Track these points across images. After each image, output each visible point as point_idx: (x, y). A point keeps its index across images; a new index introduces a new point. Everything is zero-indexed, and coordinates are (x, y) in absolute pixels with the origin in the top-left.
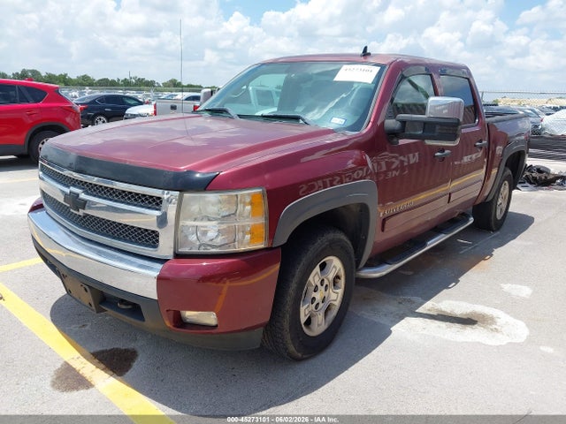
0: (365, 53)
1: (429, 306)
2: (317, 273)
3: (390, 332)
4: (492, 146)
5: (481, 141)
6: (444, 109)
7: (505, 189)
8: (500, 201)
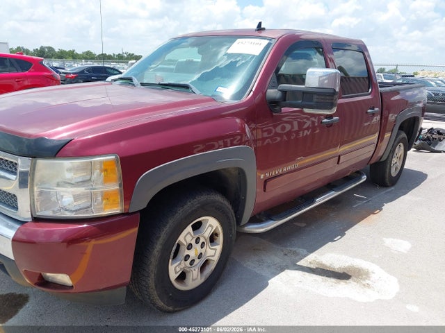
0: (260, 28)
1: (311, 259)
2: (189, 233)
3: (267, 284)
4: (385, 112)
5: (373, 108)
6: (326, 79)
7: (400, 150)
8: (395, 160)
